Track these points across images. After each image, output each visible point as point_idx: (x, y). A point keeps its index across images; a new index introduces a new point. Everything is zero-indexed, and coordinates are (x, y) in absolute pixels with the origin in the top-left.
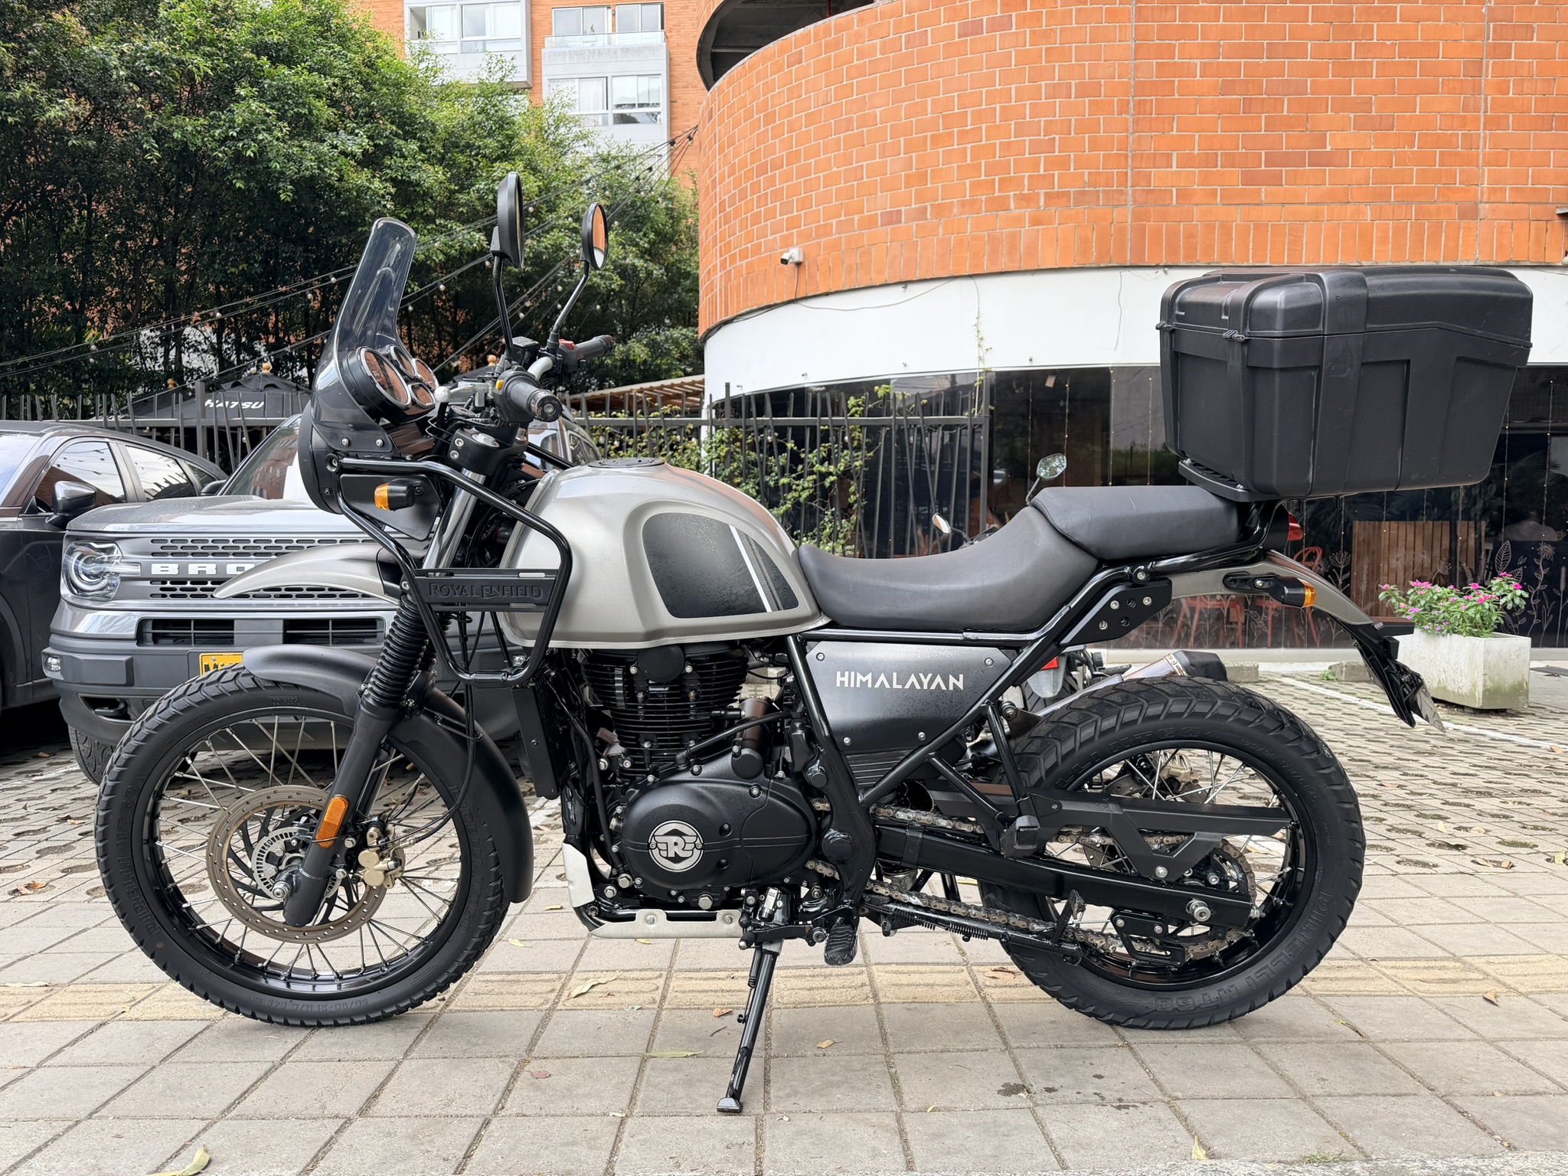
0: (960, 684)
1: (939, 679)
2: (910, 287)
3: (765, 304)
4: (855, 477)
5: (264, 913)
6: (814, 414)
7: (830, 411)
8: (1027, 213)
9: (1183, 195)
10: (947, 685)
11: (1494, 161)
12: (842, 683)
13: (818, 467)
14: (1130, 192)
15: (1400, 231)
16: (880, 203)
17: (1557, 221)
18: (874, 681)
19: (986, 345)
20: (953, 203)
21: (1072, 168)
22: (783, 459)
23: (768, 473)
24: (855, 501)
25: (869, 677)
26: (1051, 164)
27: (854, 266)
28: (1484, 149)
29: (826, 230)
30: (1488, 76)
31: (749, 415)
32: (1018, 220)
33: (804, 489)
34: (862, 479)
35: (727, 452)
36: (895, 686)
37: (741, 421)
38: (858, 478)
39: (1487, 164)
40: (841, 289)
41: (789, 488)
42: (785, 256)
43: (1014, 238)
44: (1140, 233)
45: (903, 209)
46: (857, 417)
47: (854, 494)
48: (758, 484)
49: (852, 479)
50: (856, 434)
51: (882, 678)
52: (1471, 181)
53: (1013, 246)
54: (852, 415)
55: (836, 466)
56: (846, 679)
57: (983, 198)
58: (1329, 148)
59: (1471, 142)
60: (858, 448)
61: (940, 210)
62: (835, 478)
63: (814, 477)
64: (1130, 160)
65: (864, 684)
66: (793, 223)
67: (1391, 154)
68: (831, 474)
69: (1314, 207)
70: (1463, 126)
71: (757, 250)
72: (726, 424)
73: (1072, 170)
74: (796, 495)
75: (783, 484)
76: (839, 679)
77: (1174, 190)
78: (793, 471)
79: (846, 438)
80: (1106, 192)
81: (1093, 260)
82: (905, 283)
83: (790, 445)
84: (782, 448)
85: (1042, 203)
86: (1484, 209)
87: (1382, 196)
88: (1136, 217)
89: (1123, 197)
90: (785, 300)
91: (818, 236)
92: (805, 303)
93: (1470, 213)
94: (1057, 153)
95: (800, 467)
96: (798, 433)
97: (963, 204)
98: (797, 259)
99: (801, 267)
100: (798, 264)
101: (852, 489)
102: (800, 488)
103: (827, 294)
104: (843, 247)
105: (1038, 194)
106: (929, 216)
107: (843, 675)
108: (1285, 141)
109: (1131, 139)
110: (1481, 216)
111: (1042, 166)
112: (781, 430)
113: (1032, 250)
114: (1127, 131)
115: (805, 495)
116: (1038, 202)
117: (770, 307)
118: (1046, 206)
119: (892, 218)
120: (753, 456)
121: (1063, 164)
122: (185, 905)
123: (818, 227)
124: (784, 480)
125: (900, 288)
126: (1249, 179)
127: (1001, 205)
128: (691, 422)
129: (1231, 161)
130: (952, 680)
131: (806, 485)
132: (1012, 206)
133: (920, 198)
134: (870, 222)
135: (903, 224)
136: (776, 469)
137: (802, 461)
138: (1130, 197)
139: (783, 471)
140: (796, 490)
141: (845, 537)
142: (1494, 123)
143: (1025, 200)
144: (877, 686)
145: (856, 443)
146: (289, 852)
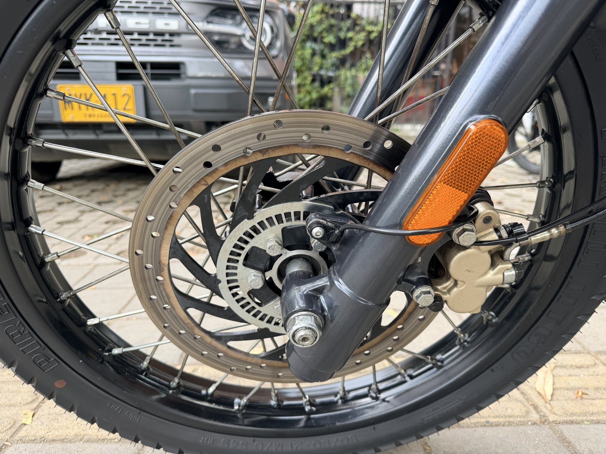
5: (231, 344)
84: (348, 17)
102: (358, 39)
122: (91, 322)
131: (361, 38)
146: (290, 248)
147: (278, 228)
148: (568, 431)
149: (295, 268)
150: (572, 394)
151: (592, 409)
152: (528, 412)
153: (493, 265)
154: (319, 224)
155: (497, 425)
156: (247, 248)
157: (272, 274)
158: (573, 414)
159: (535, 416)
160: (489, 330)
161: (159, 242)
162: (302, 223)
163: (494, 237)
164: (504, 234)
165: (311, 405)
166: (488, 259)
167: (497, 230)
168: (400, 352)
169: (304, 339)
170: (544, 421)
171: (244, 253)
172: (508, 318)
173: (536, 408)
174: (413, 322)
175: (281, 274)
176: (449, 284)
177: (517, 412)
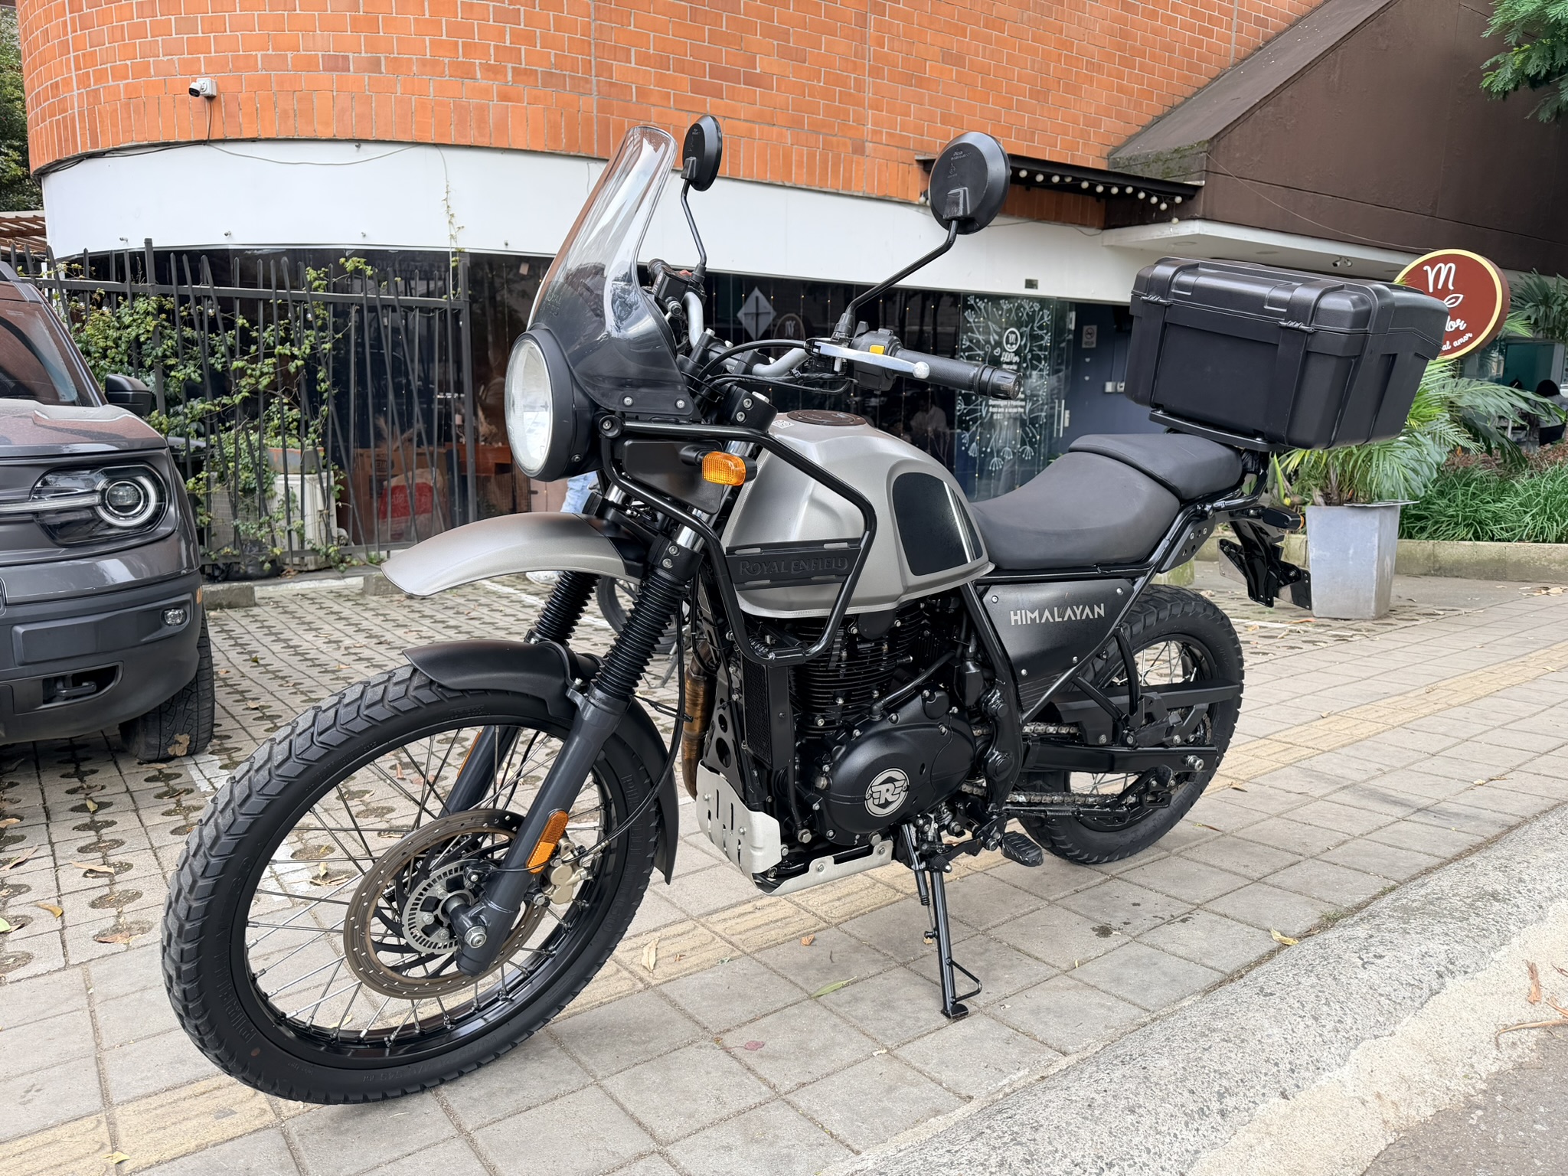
0: (1102, 613)
1: (1087, 610)
2: (364, 147)
3: (162, 140)
4: (323, 362)
6: (267, 285)
7: (288, 284)
8: (495, 86)
9: (642, 93)
10: (1093, 614)
11: (876, 106)
12: (1016, 621)
13: (279, 349)
14: (594, 82)
15: (812, 156)
16: (322, 44)
17: (916, 165)
18: (1041, 617)
19: (456, 221)
20: (411, 59)
21: (538, 45)
22: (230, 337)
23: (213, 354)
24: (326, 391)
25: (1036, 614)
26: (517, 36)
27: (291, 113)
28: (869, 94)
29: (249, 63)
30: (871, 31)
31: (182, 281)
32: (486, 92)
33: (262, 374)
34: (331, 365)
35: (156, 327)
36: (1057, 619)
37: (173, 288)
38: (327, 363)
39: (871, 107)
40: (274, 136)
41: (242, 372)
42: (195, 86)
43: (482, 110)
44: (605, 125)
45: (351, 55)
46: (321, 292)
47: (323, 381)
48: (200, 367)
49: (320, 365)
50: (319, 311)
51: (1047, 613)
52: (860, 121)
53: (482, 121)
54: (316, 289)
55: (300, 349)
56: (1018, 617)
57: (446, 60)
58: (758, 71)
59: (860, 86)
60: (323, 328)
61: (396, 65)
62: (300, 363)
63: (274, 360)
64: (593, 47)
65: (1033, 620)
66: (196, 47)
67: (804, 85)
68: (294, 357)
69: (748, 124)
70: (854, 71)
71: (142, 70)
72: (150, 290)
73: (538, 48)
74: (252, 381)
75: (237, 368)
76: (1013, 618)
77: (634, 87)
78: (244, 353)
79: (309, 316)
80: (572, 78)
81: (562, 147)
82: (359, 142)
83: (240, 321)
84: (230, 325)
85: (510, 78)
86: (869, 146)
87: (796, 123)
88: (603, 108)
89: (588, 86)
90: (193, 139)
91: (237, 69)
92: (221, 146)
93: (859, 149)
94: (522, 26)
95: (253, 348)
96: (249, 307)
97: (424, 63)
98: (209, 92)
99: (214, 103)
100: (210, 98)
101: (321, 375)
102: (258, 373)
103: (254, 140)
104: (274, 87)
105: (505, 67)
106: (383, 69)
107: (1015, 615)
108: (725, 55)
109: (593, 27)
110: (867, 153)
111: (508, 37)
112: (226, 304)
113: (502, 127)
114: (589, 17)
115: (265, 381)
116: (506, 76)
117: (167, 145)
118: (514, 81)
119: (337, 64)
120: (188, 332)
121: (529, 39)
123: (236, 58)
124: (237, 364)
125: (352, 147)
126: (697, 88)
127: (467, 72)
128: (101, 286)
129: (681, 67)
130: (1096, 609)
131: (266, 370)
132: (479, 75)
133: (371, 46)
134: (309, 64)
135: (351, 73)
136: (223, 349)
137: (255, 341)
138: (595, 88)
139: (231, 351)
140: (251, 376)
141: (315, 431)
142: (875, 72)
143: (493, 71)
144: (1043, 621)
145: (320, 322)
146: (450, 892)
147: (444, 880)
148: (665, 989)
149: (455, 904)
150: (672, 960)
151: (686, 966)
152: (634, 985)
153: (574, 871)
154: (474, 873)
155: (610, 1002)
156: (423, 898)
157: (438, 912)
158: (671, 974)
159: (640, 986)
160: (585, 914)
161: (367, 909)
162: (459, 873)
163: (571, 856)
164: (576, 853)
165: (451, 1023)
166: (570, 868)
167: (572, 852)
168: (520, 951)
169: (479, 941)
170: (648, 987)
171: (421, 902)
172: (595, 901)
173: (641, 980)
174: (531, 921)
175: (444, 911)
176: (552, 888)
177: (625, 988)
